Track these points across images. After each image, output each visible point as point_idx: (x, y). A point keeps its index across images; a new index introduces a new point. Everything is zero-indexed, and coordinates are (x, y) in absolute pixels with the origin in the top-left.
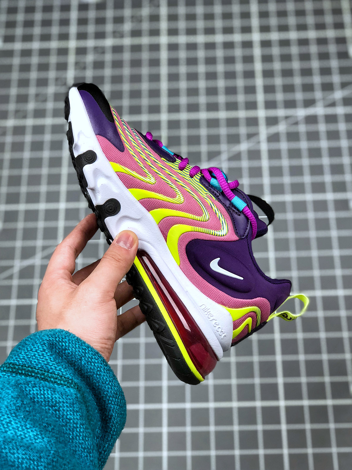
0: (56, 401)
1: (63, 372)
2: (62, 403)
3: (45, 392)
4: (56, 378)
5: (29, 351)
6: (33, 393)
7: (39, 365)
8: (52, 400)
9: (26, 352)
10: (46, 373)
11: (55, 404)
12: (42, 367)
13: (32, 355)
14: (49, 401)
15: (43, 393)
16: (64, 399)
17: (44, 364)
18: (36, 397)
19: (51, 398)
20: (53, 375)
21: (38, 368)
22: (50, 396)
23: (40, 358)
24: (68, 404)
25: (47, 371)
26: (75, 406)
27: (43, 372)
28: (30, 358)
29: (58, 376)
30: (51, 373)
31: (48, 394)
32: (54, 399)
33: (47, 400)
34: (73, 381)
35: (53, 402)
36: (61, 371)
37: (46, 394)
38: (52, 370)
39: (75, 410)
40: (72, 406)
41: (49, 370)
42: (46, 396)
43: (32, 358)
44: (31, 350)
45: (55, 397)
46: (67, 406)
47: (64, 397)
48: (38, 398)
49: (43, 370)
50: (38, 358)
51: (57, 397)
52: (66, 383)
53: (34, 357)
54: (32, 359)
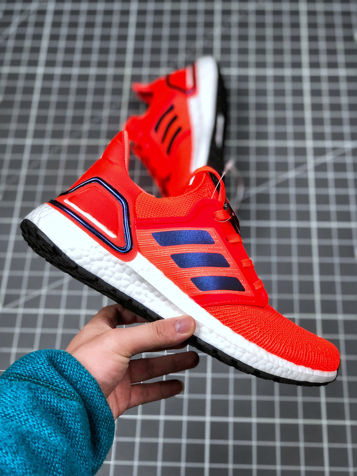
0: (60, 410)
1: (66, 386)
2: (65, 412)
3: (52, 400)
4: (60, 392)
5: (36, 363)
6: (41, 400)
7: (45, 377)
8: (57, 408)
9: (33, 365)
10: (51, 386)
11: (59, 412)
12: (47, 380)
13: (39, 367)
14: (53, 409)
15: (49, 400)
16: (68, 408)
17: (49, 377)
18: (43, 403)
19: (56, 407)
20: (57, 388)
21: (43, 380)
22: (55, 405)
23: (46, 371)
24: (71, 414)
25: (51, 384)
26: (77, 416)
27: (48, 384)
28: (36, 370)
29: (62, 390)
30: (55, 386)
31: (54, 402)
32: (59, 407)
33: (52, 407)
34: (75, 395)
35: (57, 410)
36: (65, 385)
37: (52, 401)
38: (57, 384)
39: (77, 421)
40: (74, 416)
41: (54, 383)
42: (52, 403)
43: (38, 370)
44: (38, 363)
45: (60, 406)
46: (70, 416)
47: (68, 407)
48: (45, 404)
49: (48, 382)
50: (44, 372)
51: (62, 406)
52: (69, 396)
53: (40, 370)
54: (38, 372)
